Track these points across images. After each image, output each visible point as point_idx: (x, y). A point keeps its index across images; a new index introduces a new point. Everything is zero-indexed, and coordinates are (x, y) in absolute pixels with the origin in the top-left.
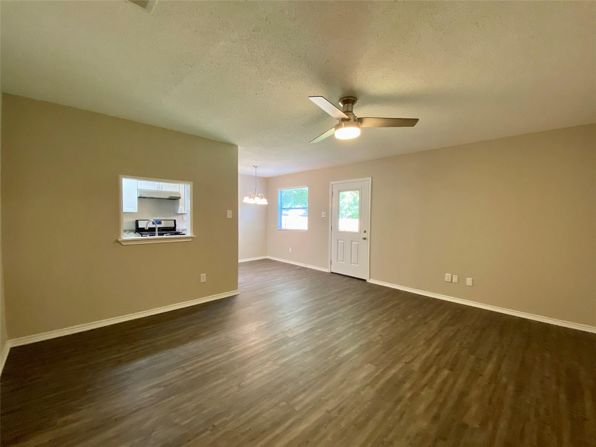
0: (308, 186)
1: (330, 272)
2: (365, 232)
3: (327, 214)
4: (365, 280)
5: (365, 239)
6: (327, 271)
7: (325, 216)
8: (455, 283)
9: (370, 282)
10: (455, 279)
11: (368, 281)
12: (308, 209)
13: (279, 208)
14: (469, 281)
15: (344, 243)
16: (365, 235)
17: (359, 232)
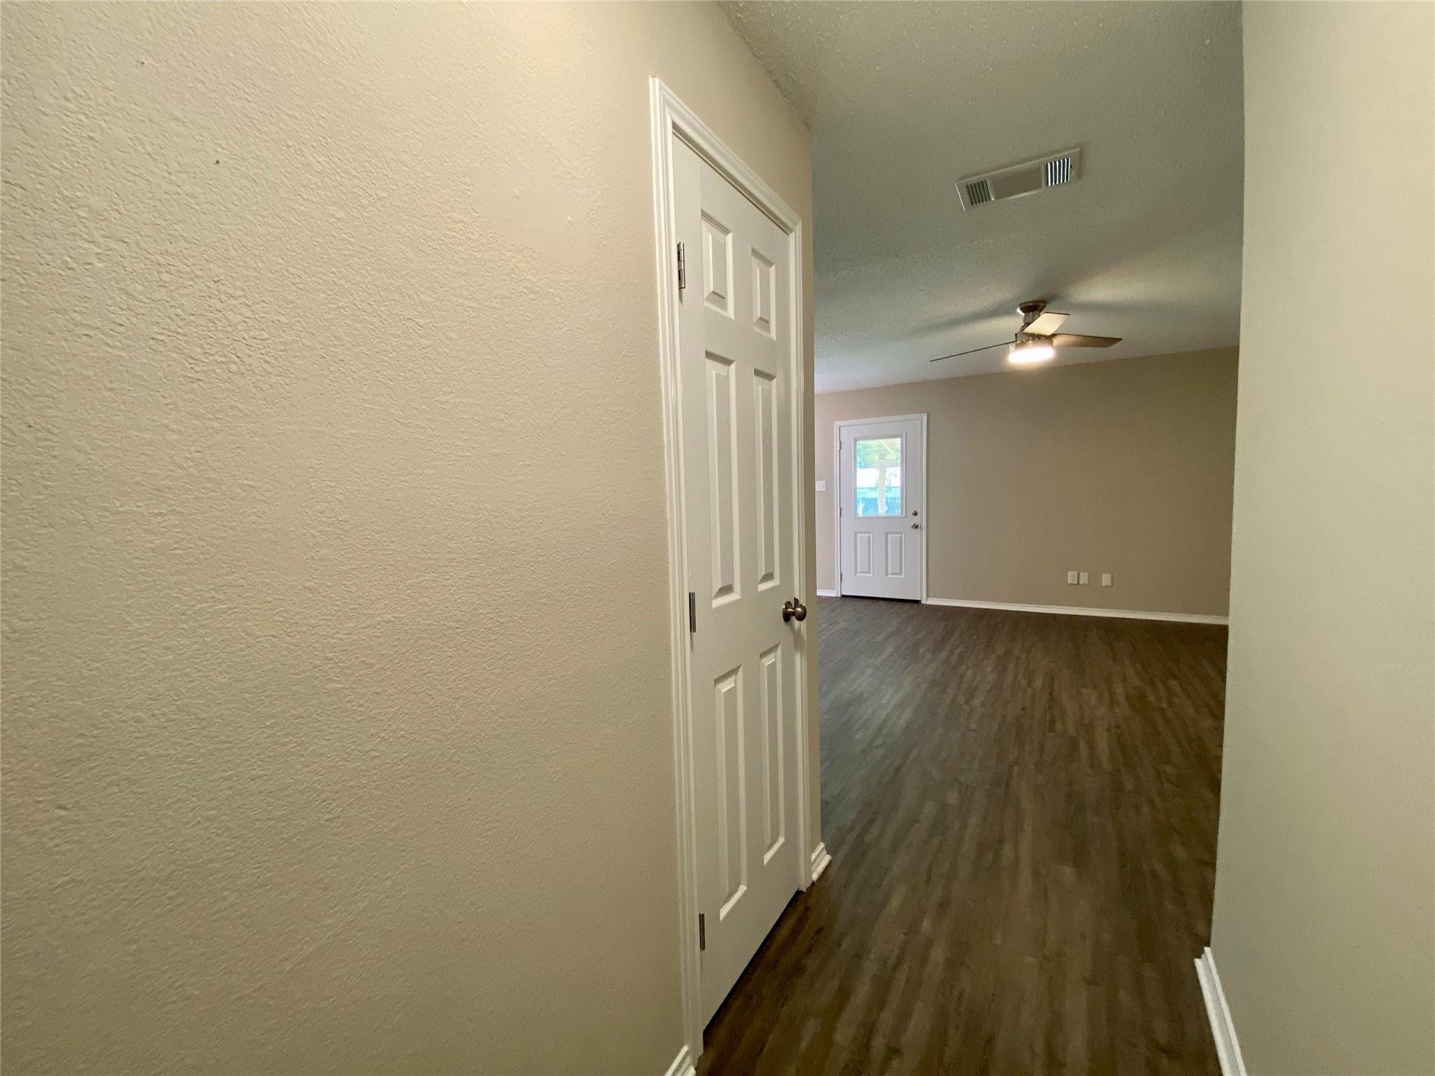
1: (840, 596)
2: (915, 514)
3: (830, 486)
4: (917, 602)
5: (916, 527)
6: (837, 595)
7: (825, 490)
8: (1084, 585)
9: (928, 603)
10: (1084, 579)
11: (923, 602)
14: (1106, 579)
15: (869, 537)
16: (916, 520)
17: (904, 515)
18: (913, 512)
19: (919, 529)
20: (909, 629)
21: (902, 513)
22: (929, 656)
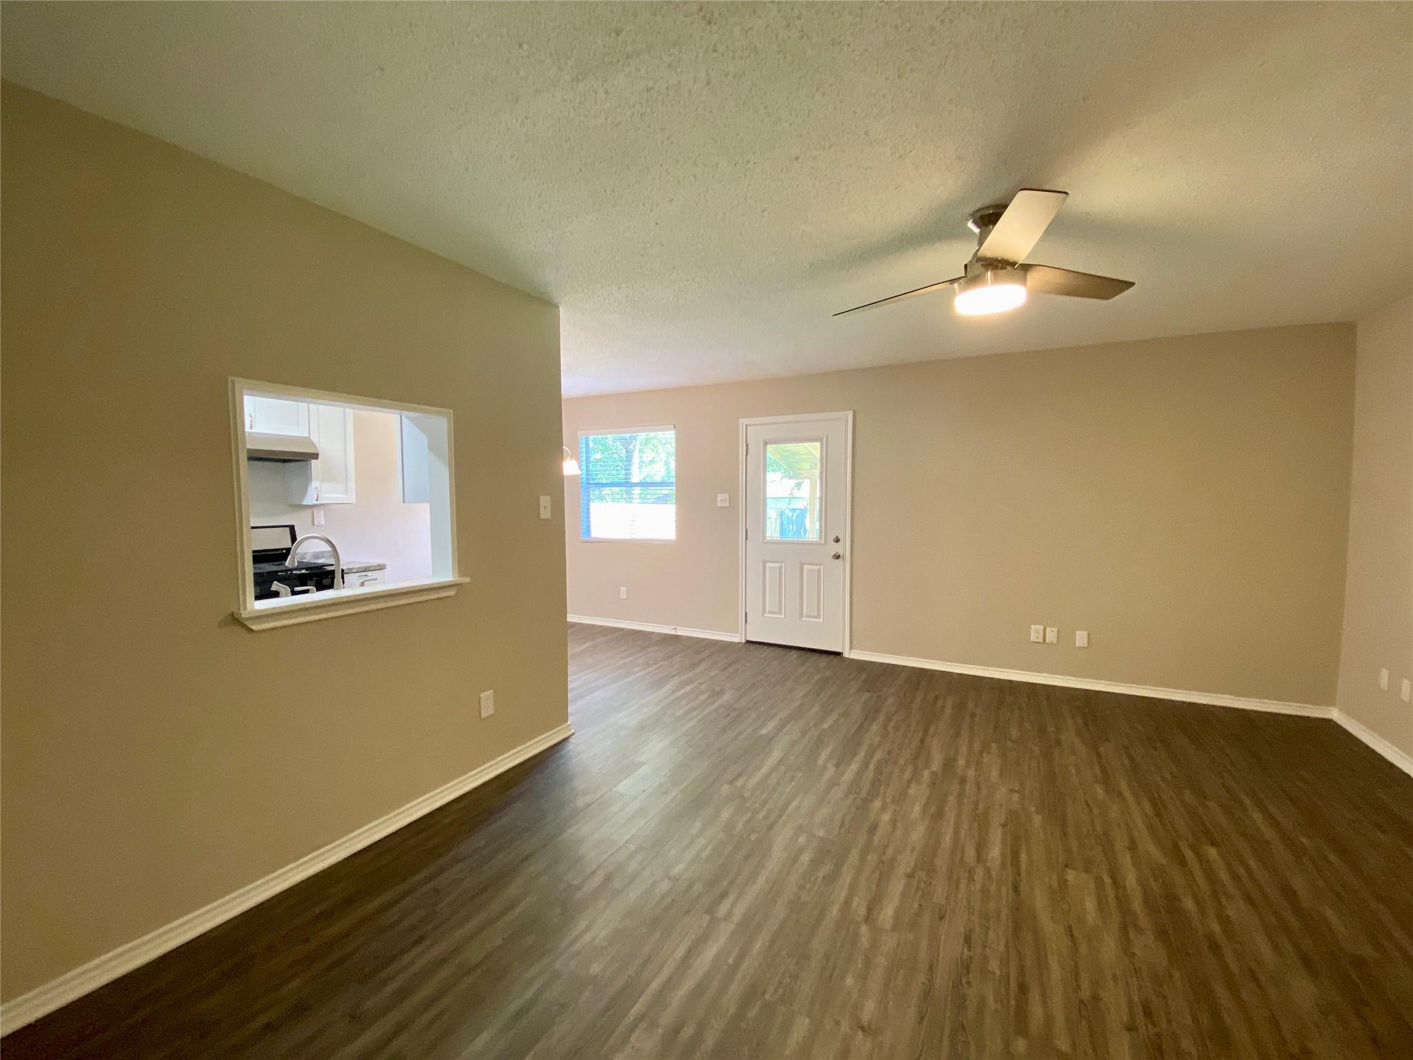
0: (675, 427)
1: (744, 641)
2: (837, 540)
3: (733, 501)
4: (839, 654)
5: (837, 557)
6: (736, 640)
7: (727, 505)
8: (1051, 644)
9: (851, 657)
10: (1051, 634)
11: (846, 655)
12: (676, 486)
13: (582, 483)
14: (1081, 638)
15: (780, 568)
16: (838, 548)
17: (823, 542)
18: (834, 537)
19: (841, 559)
20: (816, 708)
21: (821, 538)
22: (831, 770)
